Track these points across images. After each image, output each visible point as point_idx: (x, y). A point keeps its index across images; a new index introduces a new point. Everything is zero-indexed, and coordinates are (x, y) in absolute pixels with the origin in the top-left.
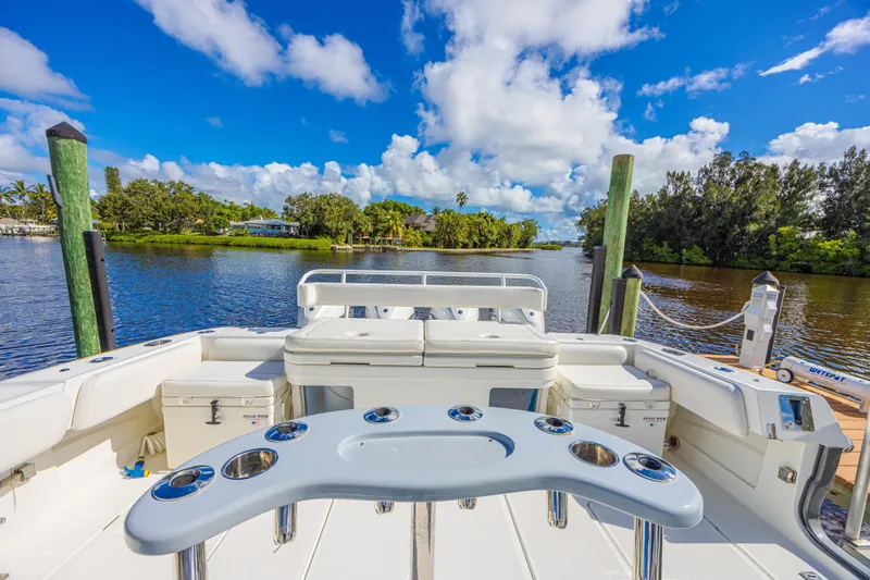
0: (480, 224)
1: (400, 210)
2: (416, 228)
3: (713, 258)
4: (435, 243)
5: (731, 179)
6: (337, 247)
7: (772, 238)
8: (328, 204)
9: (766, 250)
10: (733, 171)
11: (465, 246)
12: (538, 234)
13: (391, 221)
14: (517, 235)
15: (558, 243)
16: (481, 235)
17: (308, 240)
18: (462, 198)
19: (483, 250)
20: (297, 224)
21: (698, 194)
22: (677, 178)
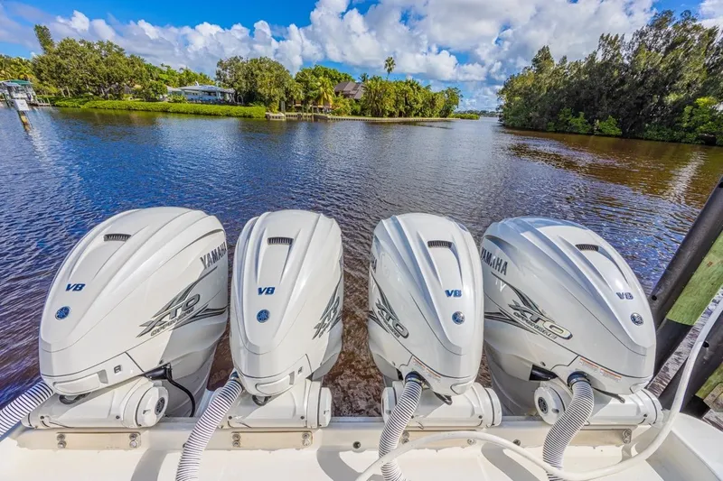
0: (407, 92)
1: (330, 76)
2: (346, 96)
3: (623, 128)
4: (363, 112)
5: (664, 44)
6: (271, 114)
7: (687, 109)
8: (260, 69)
9: (678, 122)
10: (668, 34)
11: (392, 115)
12: (460, 103)
13: (321, 88)
14: (440, 103)
15: (476, 113)
16: (407, 104)
17: (243, 108)
18: (390, 63)
19: (407, 119)
20: (232, 90)
21: (626, 62)
22: (610, 42)
